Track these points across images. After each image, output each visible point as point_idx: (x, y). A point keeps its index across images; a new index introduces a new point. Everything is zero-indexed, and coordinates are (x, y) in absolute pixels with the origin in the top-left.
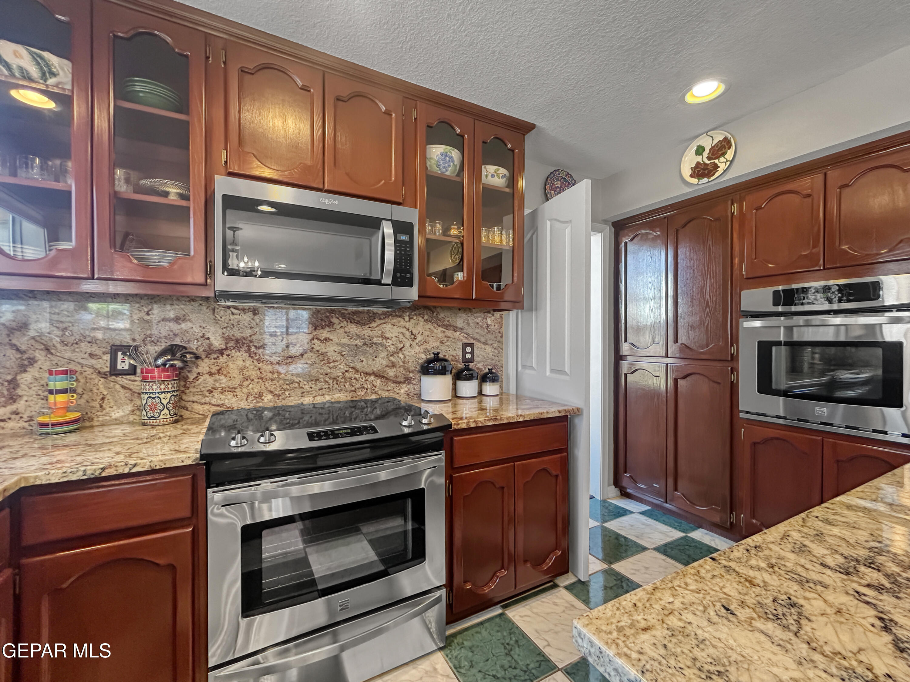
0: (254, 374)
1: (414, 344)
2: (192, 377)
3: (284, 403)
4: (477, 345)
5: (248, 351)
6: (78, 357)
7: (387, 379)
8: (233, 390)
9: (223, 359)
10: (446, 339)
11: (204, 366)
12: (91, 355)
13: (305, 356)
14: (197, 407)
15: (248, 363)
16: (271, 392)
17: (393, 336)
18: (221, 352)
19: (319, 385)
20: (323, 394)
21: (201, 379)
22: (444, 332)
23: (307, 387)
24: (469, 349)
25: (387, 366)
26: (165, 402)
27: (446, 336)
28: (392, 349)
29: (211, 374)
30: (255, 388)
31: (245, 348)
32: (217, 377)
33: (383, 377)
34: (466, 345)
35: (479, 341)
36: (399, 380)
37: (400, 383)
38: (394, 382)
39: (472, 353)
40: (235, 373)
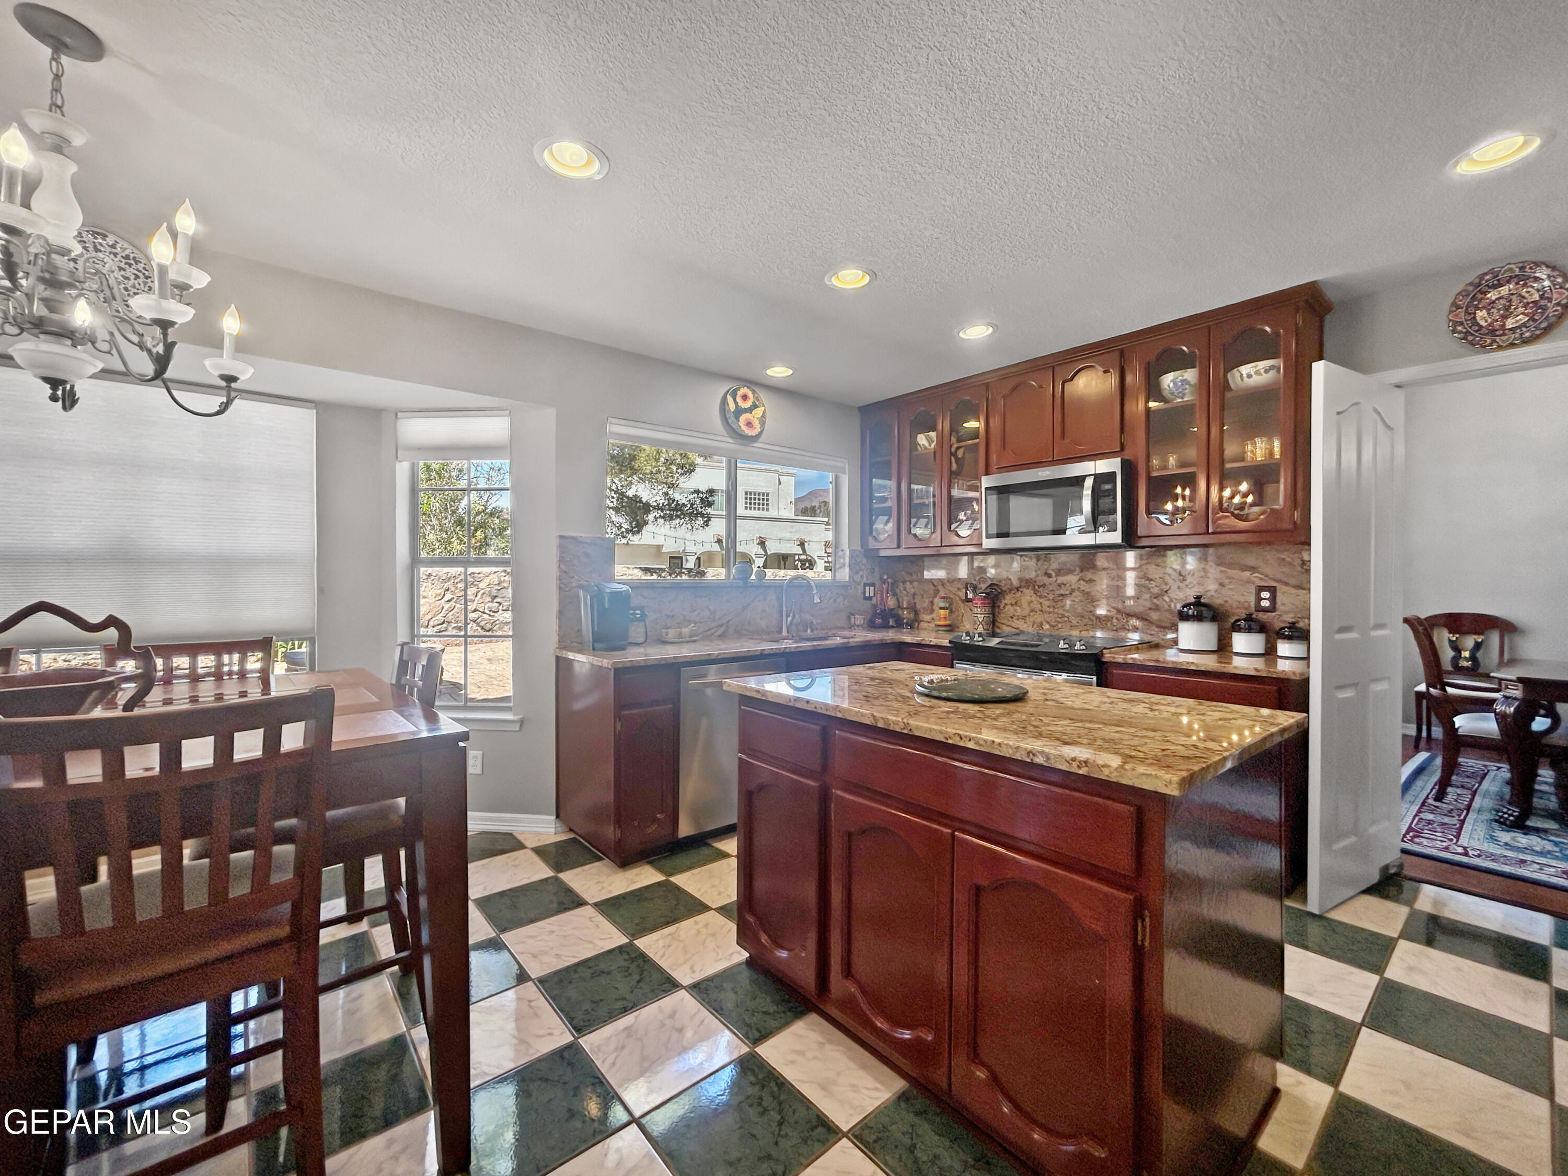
0: (1038, 607)
1: (1182, 585)
2: (1002, 606)
3: (1057, 632)
4: (1281, 589)
5: (1034, 589)
6: (953, 589)
7: (1151, 623)
8: (1024, 618)
9: (1019, 594)
10: (1227, 581)
11: (1009, 599)
12: (959, 589)
13: (1074, 594)
14: (1004, 627)
15: (1034, 598)
16: (1048, 623)
17: (1157, 576)
18: (1017, 589)
19: (1085, 621)
20: (1087, 630)
21: (1007, 607)
22: (1224, 572)
23: (1074, 622)
24: (1265, 595)
25: (1150, 609)
26: (981, 620)
27: (1227, 577)
28: (1156, 590)
29: (1012, 605)
30: (1038, 618)
31: (1031, 586)
32: (1015, 607)
33: (1146, 620)
34: (1261, 589)
35: (1286, 584)
36: (1164, 625)
37: (1165, 628)
38: (1159, 627)
39: (1273, 599)
40: (1025, 605)
